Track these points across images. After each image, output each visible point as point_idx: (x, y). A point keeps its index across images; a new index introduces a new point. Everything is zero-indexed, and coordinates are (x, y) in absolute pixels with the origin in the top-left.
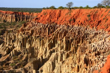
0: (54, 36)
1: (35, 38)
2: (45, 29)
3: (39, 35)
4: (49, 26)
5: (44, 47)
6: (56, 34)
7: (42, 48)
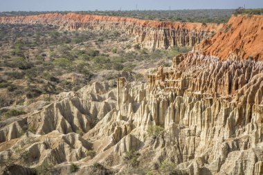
0: (242, 99)
1: (190, 100)
2: (220, 76)
3: (203, 92)
4: (231, 67)
5: (214, 130)
6: (248, 93)
7: (207, 133)
